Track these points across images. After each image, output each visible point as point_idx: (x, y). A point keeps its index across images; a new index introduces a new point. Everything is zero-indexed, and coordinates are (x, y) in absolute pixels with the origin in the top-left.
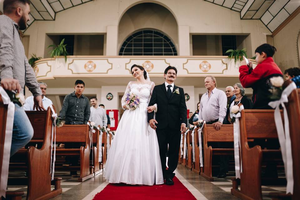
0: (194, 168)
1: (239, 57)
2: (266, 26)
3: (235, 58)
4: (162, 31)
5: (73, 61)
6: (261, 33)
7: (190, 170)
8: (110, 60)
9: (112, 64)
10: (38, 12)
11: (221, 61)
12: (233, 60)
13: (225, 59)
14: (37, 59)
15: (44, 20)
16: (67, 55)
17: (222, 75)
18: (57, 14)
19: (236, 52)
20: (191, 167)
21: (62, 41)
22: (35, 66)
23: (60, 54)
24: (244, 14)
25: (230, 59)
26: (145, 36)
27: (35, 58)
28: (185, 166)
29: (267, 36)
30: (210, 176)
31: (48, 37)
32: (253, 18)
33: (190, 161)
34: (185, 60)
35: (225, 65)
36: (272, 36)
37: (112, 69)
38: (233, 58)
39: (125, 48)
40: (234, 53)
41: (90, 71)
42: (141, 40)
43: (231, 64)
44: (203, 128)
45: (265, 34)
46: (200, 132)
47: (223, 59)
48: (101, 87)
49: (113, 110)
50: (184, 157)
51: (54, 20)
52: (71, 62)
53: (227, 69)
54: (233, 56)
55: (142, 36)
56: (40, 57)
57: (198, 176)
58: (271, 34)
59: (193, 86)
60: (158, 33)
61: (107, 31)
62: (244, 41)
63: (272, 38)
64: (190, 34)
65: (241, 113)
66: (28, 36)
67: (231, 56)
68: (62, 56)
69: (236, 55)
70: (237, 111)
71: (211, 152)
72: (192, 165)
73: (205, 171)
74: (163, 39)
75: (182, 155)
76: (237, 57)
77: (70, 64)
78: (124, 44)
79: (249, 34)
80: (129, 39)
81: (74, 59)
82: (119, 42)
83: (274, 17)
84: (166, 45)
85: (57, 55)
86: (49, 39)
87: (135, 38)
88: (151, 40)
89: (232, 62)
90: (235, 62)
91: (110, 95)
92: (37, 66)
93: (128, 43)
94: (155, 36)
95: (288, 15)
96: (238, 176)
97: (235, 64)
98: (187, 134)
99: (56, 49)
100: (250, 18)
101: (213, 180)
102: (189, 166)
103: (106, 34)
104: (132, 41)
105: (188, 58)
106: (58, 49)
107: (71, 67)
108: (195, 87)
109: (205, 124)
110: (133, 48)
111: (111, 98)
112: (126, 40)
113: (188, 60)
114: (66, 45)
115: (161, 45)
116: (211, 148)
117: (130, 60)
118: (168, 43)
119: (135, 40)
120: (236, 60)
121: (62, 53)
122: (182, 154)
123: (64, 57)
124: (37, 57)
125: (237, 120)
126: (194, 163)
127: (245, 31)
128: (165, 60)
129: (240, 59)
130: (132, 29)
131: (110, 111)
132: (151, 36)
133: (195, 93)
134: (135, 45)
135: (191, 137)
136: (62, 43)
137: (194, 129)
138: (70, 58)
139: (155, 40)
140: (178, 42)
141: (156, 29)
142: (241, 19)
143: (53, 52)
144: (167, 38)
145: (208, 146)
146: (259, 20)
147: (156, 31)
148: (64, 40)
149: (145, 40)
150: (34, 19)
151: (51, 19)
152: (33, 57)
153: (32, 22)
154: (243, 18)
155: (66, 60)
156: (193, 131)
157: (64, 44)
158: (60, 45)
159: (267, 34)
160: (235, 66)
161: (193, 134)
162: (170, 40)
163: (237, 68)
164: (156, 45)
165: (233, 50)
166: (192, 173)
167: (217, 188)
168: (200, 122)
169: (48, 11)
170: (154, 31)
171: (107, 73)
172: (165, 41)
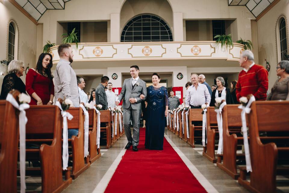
0: (184, 138)
1: (225, 41)
2: (251, 11)
3: (222, 43)
4: (159, 15)
5: (83, 47)
6: (247, 18)
7: (181, 139)
8: (115, 46)
9: (116, 49)
10: (50, 3)
11: (210, 45)
12: (220, 44)
13: (213, 43)
14: (52, 46)
15: (55, 9)
16: (78, 42)
17: (210, 57)
18: (66, 4)
19: (223, 37)
20: (182, 137)
21: (73, 30)
22: (51, 51)
23: (72, 42)
24: (231, 1)
25: (217, 44)
26: (144, 20)
27: (50, 44)
28: (178, 136)
29: (252, 20)
30: (192, 144)
31: (59, 24)
32: (239, 5)
33: (181, 132)
34: (179, 45)
35: (213, 49)
36: (256, 21)
37: (116, 53)
38: (220, 42)
39: (126, 31)
40: (221, 38)
41: (98, 55)
42: (140, 24)
43: (218, 48)
44: (189, 111)
45: (250, 19)
46: (187, 114)
47: (212, 44)
48: (107, 68)
49: (118, 88)
50: (178, 130)
51: (64, 9)
52: (81, 48)
53: (215, 52)
54: (220, 41)
55: (141, 21)
56: (54, 43)
57: (186, 144)
58: (255, 19)
59: (186, 67)
60: (156, 18)
61: (110, 19)
62: (232, 25)
63: (256, 22)
64: (184, 20)
65: (207, 109)
66: (42, 24)
67: (218, 41)
68: (74, 43)
69: (222, 40)
70: (205, 108)
71: (193, 128)
72: (182, 136)
73: (190, 141)
74: (160, 22)
75: (176, 128)
76: (223, 42)
77: (81, 50)
78: (125, 28)
79: (236, 19)
80: (130, 23)
81: (84, 45)
82: (121, 26)
83: (257, 5)
84: (162, 28)
85: (70, 42)
86: (60, 26)
87: (134, 22)
88: (149, 24)
89: (219, 46)
90: (222, 46)
91: (115, 75)
92: (52, 51)
93: (129, 27)
94: (152, 20)
95: (269, 4)
96: (204, 145)
97: (222, 48)
98: (179, 112)
99: (69, 37)
100: (237, 4)
101: (194, 147)
102: (181, 136)
103: (110, 21)
104: (132, 25)
105: (182, 44)
106: (70, 38)
107: (82, 52)
108: (187, 67)
109: (190, 109)
110: (133, 31)
111: (116, 78)
112: (127, 24)
113: (181, 45)
114: (76, 33)
115: (158, 29)
116: (193, 125)
117: (132, 45)
118: (164, 26)
119: (135, 24)
120: (222, 44)
121: (74, 41)
122: (175, 126)
123: (76, 43)
124: (51, 43)
125: (205, 113)
126: (184, 135)
127: (232, 17)
128: (162, 45)
129: (226, 44)
130: (132, 14)
131: (115, 88)
132: (149, 20)
133: (188, 72)
134: (135, 29)
135: (181, 115)
136: (73, 32)
137: (184, 110)
138: (81, 45)
139: (153, 24)
140: (173, 26)
141: (153, 14)
142: (229, 5)
143: (66, 40)
144: (163, 22)
145: (192, 124)
146: (245, 6)
147: (153, 16)
148: (74, 29)
149: (144, 24)
150: (46, 9)
151: (61, 8)
152: (48, 43)
153: (45, 11)
154: (230, 5)
155: (77, 46)
156: (183, 112)
157: (75, 32)
158: (72, 34)
159: (252, 19)
160: (221, 50)
161: (183, 114)
162: (166, 24)
163: (223, 51)
164: (153, 29)
165: (220, 36)
166: (182, 142)
167: (196, 152)
168: (187, 107)
169: (58, 2)
170: (152, 16)
171: (112, 57)
172: (161, 25)
